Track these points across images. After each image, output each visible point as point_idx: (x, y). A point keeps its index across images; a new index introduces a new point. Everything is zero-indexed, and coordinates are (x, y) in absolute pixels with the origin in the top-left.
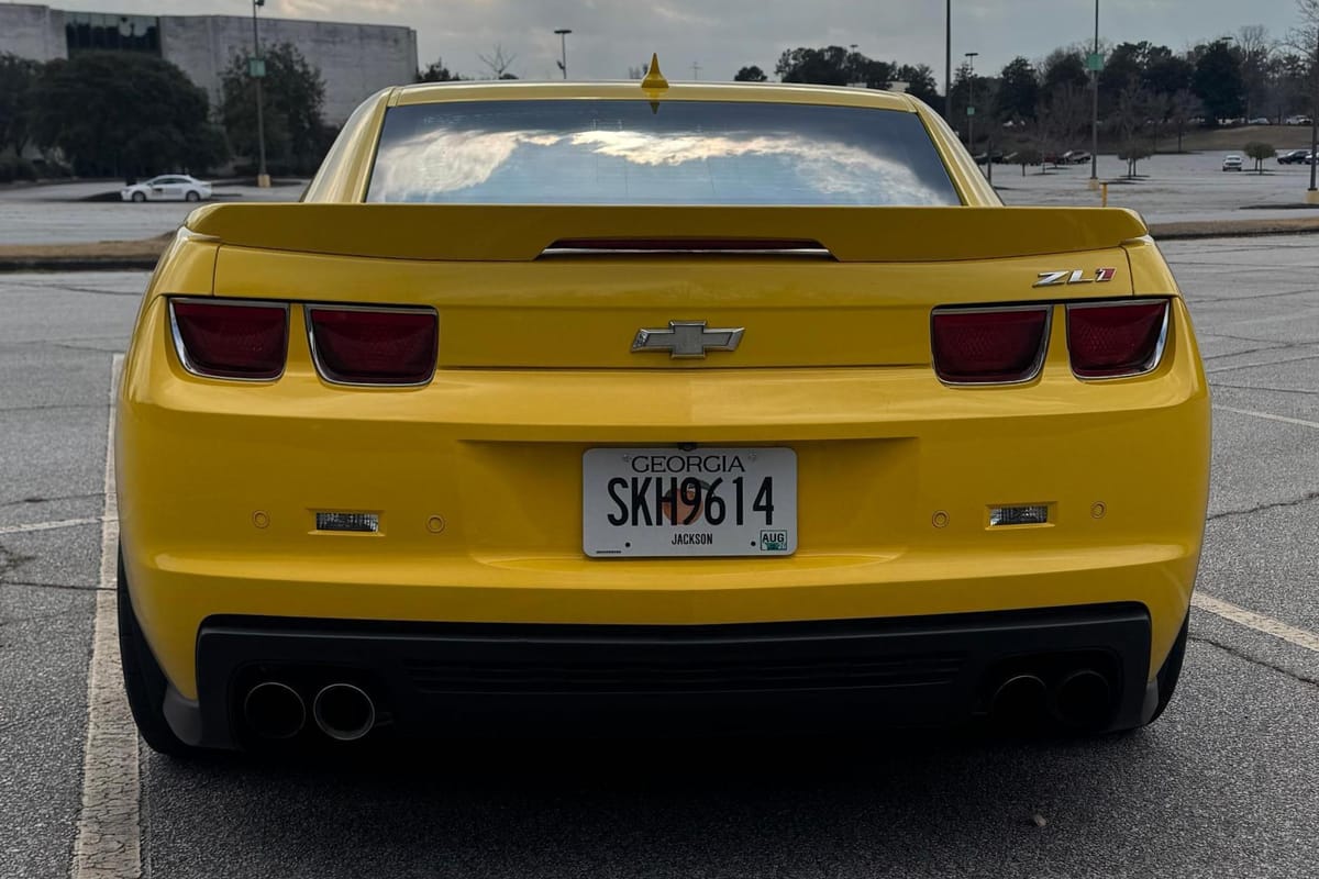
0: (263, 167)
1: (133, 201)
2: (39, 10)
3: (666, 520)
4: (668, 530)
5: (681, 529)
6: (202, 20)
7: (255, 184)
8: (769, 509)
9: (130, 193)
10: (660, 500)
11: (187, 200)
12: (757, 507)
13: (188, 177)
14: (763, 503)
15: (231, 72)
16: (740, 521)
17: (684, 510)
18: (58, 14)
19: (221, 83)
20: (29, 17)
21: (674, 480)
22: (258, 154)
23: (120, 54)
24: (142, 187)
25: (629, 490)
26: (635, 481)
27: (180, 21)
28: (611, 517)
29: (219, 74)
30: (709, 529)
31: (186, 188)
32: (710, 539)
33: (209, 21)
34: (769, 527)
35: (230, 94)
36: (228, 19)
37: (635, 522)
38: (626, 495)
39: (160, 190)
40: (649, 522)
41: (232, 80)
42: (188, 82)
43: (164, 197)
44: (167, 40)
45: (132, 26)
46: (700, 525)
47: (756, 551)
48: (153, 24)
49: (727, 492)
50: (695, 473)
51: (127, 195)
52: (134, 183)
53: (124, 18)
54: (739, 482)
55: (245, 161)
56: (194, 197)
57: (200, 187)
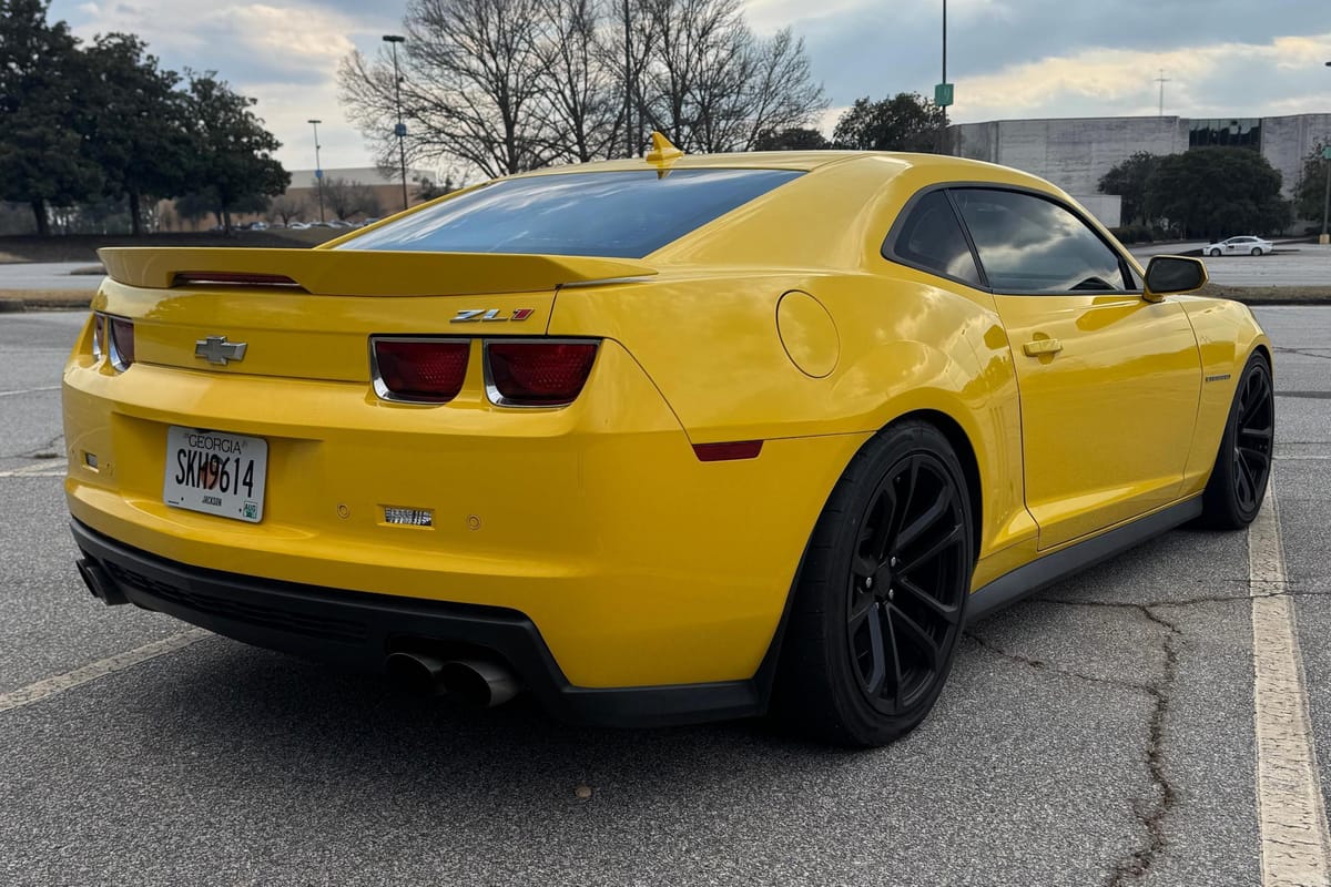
0: (1325, 229)
1: (1211, 255)
2: (1171, 120)
3: (201, 485)
4: (202, 492)
5: (208, 492)
6: (1295, 118)
7: (1317, 242)
8: (250, 485)
9: (1209, 250)
10: (200, 469)
11: (1252, 255)
12: (245, 483)
13: (1255, 238)
14: (248, 480)
15: (1313, 156)
16: (235, 493)
17: (211, 478)
18: (1186, 122)
19: (1304, 165)
20: (1164, 126)
21: (207, 455)
22: (1323, 219)
23: (1218, 148)
24: (1219, 245)
25: (187, 459)
26: (190, 452)
27: (1278, 121)
28: (177, 477)
29: (1302, 159)
30: (221, 495)
31: (1252, 245)
32: (219, 502)
33: (1300, 121)
34: (249, 499)
35: (1310, 174)
36: (1316, 116)
37: (187, 484)
38: (185, 461)
39: (1232, 247)
40: (193, 485)
41: (1313, 163)
42: (1268, 166)
43: (1235, 252)
44: (1265, 135)
45: (1240, 128)
46: (216, 492)
47: (240, 516)
48: (1257, 125)
49: (230, 468)
50: (217, 452)
51: (1207, 252)
52: (1216, 242)
53: (1234, 122)
54: (237, 461)
55: (1313, 225)
56: (1258, 252)
57: (1264, 244)
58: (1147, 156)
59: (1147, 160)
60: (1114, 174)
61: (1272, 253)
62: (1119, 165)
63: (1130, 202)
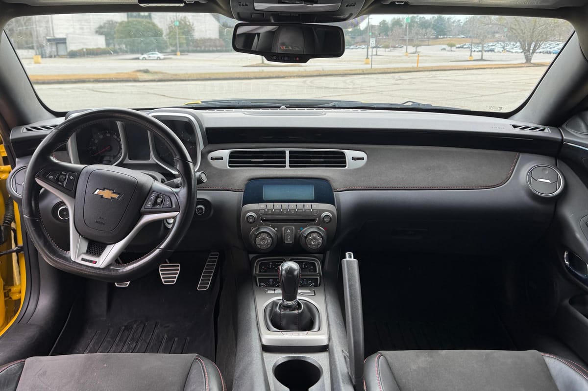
0: (178, 50)
1: (143, 59)
7: (176, 55)
11: (157, 59)
13: (157, 53)
15: (170, 24)
19: (167, 27)
22: (177, 46)
24: (145, 56)
29: (167, 25)
31: (156, 56)
35: (170, 30)
39: (150, 56)
41: (170, 26)
42: (158, 27)
43: (151, 58)
51: (141, 58)
52: (143, 55)
55: (174, 48)
56: (159, 59)
57: (161, 56)
58: (112, 21)
59: (112, 23)
60: (101, 27)
61: (164, 59)
62: (102, 24)
63: (108, 38)
